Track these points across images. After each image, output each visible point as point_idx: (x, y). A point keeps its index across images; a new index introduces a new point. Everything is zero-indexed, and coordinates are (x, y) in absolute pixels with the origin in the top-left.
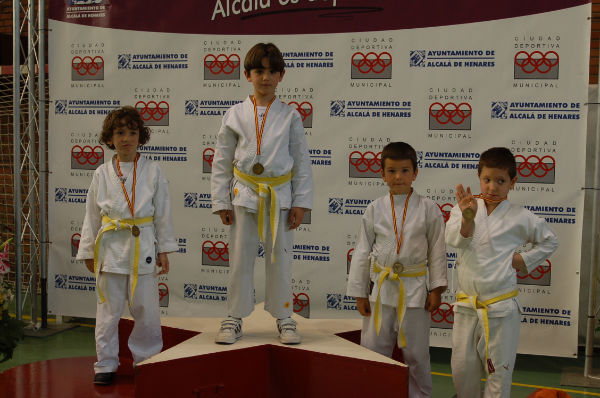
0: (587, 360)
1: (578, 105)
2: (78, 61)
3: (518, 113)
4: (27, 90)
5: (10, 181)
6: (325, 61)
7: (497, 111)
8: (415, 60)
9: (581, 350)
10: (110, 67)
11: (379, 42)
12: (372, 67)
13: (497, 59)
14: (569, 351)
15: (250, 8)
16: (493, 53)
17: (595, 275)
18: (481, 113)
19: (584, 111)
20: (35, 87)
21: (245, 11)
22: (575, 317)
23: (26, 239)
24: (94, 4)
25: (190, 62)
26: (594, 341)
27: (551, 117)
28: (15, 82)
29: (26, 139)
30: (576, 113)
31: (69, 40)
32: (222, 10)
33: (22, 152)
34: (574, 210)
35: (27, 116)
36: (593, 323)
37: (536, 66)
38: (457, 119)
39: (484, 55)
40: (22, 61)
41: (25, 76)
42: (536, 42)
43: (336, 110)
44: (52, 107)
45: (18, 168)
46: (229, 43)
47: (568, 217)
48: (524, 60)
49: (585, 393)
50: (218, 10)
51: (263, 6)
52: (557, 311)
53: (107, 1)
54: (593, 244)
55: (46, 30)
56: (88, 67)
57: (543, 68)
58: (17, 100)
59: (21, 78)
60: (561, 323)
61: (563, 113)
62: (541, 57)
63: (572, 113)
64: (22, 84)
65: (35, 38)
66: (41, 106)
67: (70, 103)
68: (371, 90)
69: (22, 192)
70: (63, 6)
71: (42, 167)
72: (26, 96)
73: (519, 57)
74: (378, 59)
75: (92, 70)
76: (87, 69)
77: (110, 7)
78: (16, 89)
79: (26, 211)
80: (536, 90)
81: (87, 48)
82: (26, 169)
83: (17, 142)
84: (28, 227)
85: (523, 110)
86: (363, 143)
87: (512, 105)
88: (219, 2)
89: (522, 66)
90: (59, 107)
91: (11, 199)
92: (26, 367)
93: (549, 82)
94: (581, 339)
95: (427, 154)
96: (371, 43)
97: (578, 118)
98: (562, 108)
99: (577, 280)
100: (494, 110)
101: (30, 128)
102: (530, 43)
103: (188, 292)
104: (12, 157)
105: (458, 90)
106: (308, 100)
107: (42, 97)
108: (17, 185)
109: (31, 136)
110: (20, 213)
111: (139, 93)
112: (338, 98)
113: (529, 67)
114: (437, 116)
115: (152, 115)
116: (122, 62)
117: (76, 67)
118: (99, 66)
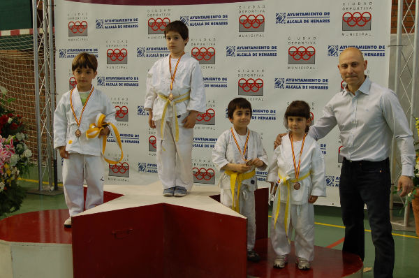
1: (384, 47)
2: (72, 24)
4: (42, 44)
5: (33, 99)
6: (222, 21)
7: (331, 52)
8: (279, 19)
10: (91, 28)
11: (256, 8)
12: (252, 24)
13: (331, 18)
16: (329, 14)
18: (321, 53)
19: (387, 51)
20: (48, 43)
23: (43, 135)
25: (139, 23)
27: (366, 55)
28: (35, 39)
29: (42, 75)
30: (382, 52)
31: (66, 11)
33: (40, 82)
35: (43, 62)
37: (357, 22)
38: (306, 57)
39: (323, 15)
40: (39, 25)
42: (356, 6)
43: (229, 52)
44: (57, 54)
45: (38, 92)
46: (163, 11)
48: (349, 18)
55: (53, 6)
56: (78, 27)
57: (361, 23)
58: (36, 50)
59: (38, 37)
61: (374, 52)
62: (360, 16)
63: (380, 52)
64: (39, 41)
65: (47, 11)
66: (51, 53)
67: (68, 51)
68: (252, 39)
69: (41, 106)
71: (52, 91)
73: (346, 16)
74: (256, 19)
75: (81, 30)
76: (78, 29)
78: (35, 44)
79: (43, 117)
80: (356, 38)
81: (77, 16)
82: (43, 92)
83: (37, 76)
84: (45, 128)
86: (247, 73)
87: (341, 47)
89: (348, 22)
90: (61, 54)
91: (33, 110)
92: (47, 213)
93: (365, 32)
95: (287, 80)
96: (251, 9)
97: (384, 55)
98: (374, 49)
100: (329, 51)
101: (45, 64)
102: (353, 7)
103: (141, 168)
104: (34, 85)
105: (307, 38)
106: (212, 46)
107: (51, 48)
108: (37, 102)
109: (45, 72)
110: (39, 118)
111: (109, 43)
112: (231, 45)
113: (352, 23)
114: (293, 55)
115: (117, 57)
116: (98, 24)
117: (71, 28)
118: (85, 28)
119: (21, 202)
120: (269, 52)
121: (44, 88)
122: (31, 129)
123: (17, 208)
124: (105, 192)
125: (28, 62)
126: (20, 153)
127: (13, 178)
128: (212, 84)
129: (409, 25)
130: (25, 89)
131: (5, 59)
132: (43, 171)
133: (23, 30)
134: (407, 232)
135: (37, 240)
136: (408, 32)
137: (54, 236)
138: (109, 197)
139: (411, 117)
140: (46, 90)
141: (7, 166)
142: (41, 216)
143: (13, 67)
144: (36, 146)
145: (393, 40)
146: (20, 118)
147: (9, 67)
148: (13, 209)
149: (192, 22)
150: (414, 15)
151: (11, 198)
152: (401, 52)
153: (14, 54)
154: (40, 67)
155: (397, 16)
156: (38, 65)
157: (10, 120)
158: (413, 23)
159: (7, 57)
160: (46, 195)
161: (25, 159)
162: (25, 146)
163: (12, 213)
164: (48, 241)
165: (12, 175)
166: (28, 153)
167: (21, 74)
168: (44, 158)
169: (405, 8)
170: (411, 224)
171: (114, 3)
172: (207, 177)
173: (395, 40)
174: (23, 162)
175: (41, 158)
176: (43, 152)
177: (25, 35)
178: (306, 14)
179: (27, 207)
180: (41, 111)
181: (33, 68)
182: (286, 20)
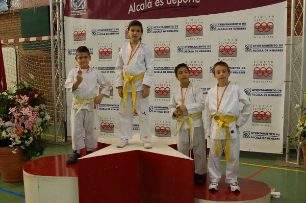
0: (287, 154)
1: (282, 45)
2: (76, 33)
3: (256, 49)
4: (57, 46)
5: (51, 82)
6: (174, 29)
7: (247, 49)
9: (284, 150)
10: (89, 35)
11: (197, 21)
12: (194, 31)
13: (247, 26)
14: (279, 151)
15: (144, 8)
16: (245, 24)
17: (290, 118)
18: (240, 50)
19: (285, 48)
20: (60, 45)
21: (142, 9)
22: (281, 137)
23: (58, 106)
24: (82, 9)
25: (120, 31)
26: (290, 146)
27: (270, 50)
28: (52, 43)
29: (57, 66)
30: (281, 49)
31: (72, 24)
32: (132, 10)
33: (55, 71)
34: (281, 90)
35: (57, 57)
36: (289, 140)
37: (264, 29)
38: (230, 52)
39: (241, 25)
40: (54, 34)
41: (56, 40)
42: (264, 18)
43: (180, 50)
44: (67, 52)
45: (54, 77)
47: (278, 94)
48: (259, 26)
49: (286, 169)
50: (131, 9)
51: (149, 7)
52: (274, 134)
53: (87, 8)
54: (289, 105)
55: (63, 21)
56: (80, 35)
57: (267, 29)
58: (53, 50)
59: (54, 42)
60: (276, 139)
61: (276, 49)
62: (266, 25)
63: (279, 49)
64: (55, 44)
65: (59, 24)
66: (62, 51)
67: (73, 50)
68: (194, 41)
69: (56, 87)
70: (69, 10)
71: (63, 77)
72: (56, 49)
73: (256, 25)
74: (197, 28)
75: (82, 36)
76: (79, 36)
77: (88, 11)
78: (52, 46)
79: (58, 94)
80: (263, 39)
81: (79, 27)
82: (58, 77)
83: (53, 67)
84: (59, 101)
85: (259, 48)
86: (191, 64)
87: (254, 46)
88: (131, 6)
89: (258, 29)
90: (69, 52)
91: (51, 89)
92: (60, 157)
93: (269, 36)
94: (284, 145)
96: (194, 21)
97: (282, 51)
98: (275, 47)
99: (282, 121)
101: (58, 60)
102: (261, 19)
104: (51, 73)
105: (231, 40)
106: (168, 46)
107: (62, 48)
108: (54, 84)
109: (59, 64)
110: (55, 95)
111: (100, 45)
112: (180, 45)
113: (261, 29)
114: (222, 52)
115: (106, 54)
116: (93, 33)
117: (75, 35)
118: (84, 35)
119: (44, 150)
120: (206, 49)
121: (58, 74)
122: (49, 101)
123: (41, 154)
124: (98, 143)
125: (47, 58)
126: (43, 117)
127: (38, 134)
128: (168, 71)
129: (299, 30)
130: (45, 75)
131: (32, 56)
132: (57, 129)
133: (44, 37)
134: (299, 168)
135: (54, 175)
136: (298, 35)
137: (65, 172)
138: (102, 146)
139: (301, 91)
140: (59, 76)
141: (34, 126)
142: (57, 159)
143: (37, 61)
144: (53, 113)
145: (288, 41)
146: (43, 94)
147: (35, 61)
148: (39, 154)
149: (155, 30)
150: (302, 24)
151: (37, 147)
152: (294, 49)
153: (38, 53)
154: (55, 61)
155: (291, 25)
156: (54, 60)
157: (36, 96)
158: (301, 29)
159: (34, 55)
160: (59, 145)
161: (46, 121)
162: (46, 113)
163: (38, 157)
164: (61, 175)
165: (38, 132)
166: (48, 117)
167: (43, 66)
168: (58, 121)
169: (296, 19)
170: (302, 163)
171: (104, 19)
172: (165, 133)
173: (290, 41)
174: (45, 123)
175: (56, 121)
176: (58, 117)
177: (45, 40)
178: (231, 24)
179: (47, 153)
180: (56, 89)
181: (51, 62)
182: (217, 28)
